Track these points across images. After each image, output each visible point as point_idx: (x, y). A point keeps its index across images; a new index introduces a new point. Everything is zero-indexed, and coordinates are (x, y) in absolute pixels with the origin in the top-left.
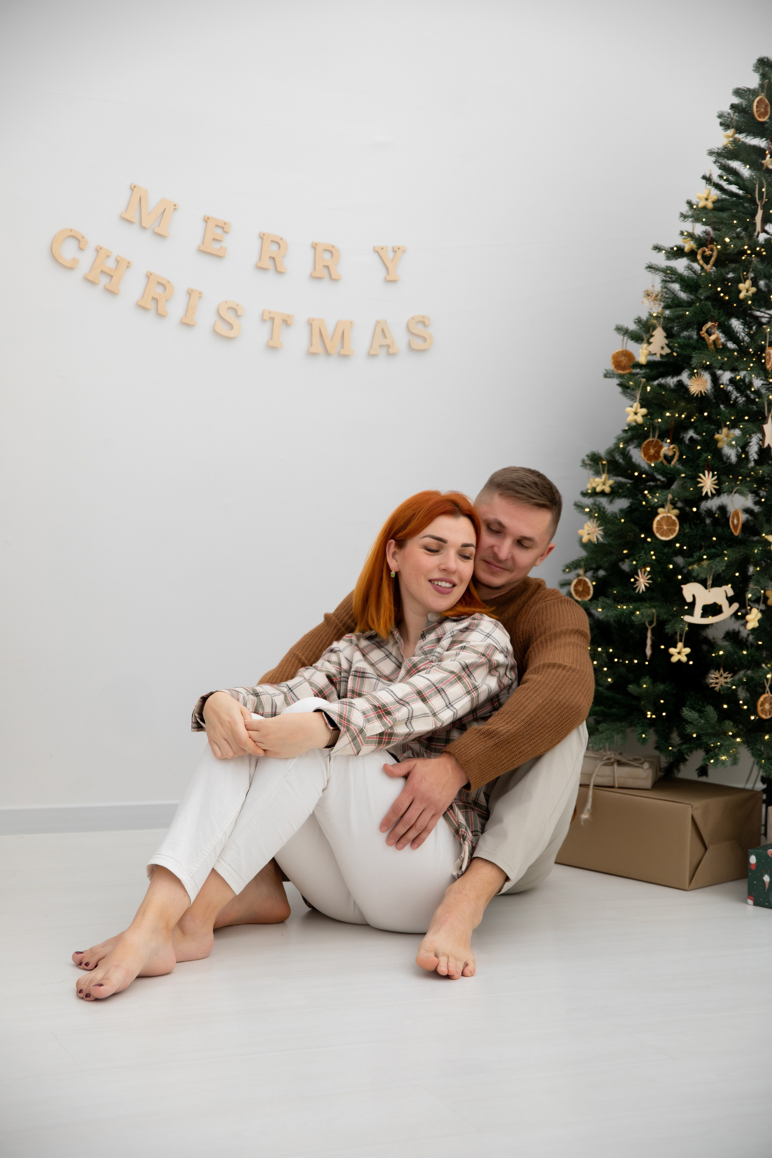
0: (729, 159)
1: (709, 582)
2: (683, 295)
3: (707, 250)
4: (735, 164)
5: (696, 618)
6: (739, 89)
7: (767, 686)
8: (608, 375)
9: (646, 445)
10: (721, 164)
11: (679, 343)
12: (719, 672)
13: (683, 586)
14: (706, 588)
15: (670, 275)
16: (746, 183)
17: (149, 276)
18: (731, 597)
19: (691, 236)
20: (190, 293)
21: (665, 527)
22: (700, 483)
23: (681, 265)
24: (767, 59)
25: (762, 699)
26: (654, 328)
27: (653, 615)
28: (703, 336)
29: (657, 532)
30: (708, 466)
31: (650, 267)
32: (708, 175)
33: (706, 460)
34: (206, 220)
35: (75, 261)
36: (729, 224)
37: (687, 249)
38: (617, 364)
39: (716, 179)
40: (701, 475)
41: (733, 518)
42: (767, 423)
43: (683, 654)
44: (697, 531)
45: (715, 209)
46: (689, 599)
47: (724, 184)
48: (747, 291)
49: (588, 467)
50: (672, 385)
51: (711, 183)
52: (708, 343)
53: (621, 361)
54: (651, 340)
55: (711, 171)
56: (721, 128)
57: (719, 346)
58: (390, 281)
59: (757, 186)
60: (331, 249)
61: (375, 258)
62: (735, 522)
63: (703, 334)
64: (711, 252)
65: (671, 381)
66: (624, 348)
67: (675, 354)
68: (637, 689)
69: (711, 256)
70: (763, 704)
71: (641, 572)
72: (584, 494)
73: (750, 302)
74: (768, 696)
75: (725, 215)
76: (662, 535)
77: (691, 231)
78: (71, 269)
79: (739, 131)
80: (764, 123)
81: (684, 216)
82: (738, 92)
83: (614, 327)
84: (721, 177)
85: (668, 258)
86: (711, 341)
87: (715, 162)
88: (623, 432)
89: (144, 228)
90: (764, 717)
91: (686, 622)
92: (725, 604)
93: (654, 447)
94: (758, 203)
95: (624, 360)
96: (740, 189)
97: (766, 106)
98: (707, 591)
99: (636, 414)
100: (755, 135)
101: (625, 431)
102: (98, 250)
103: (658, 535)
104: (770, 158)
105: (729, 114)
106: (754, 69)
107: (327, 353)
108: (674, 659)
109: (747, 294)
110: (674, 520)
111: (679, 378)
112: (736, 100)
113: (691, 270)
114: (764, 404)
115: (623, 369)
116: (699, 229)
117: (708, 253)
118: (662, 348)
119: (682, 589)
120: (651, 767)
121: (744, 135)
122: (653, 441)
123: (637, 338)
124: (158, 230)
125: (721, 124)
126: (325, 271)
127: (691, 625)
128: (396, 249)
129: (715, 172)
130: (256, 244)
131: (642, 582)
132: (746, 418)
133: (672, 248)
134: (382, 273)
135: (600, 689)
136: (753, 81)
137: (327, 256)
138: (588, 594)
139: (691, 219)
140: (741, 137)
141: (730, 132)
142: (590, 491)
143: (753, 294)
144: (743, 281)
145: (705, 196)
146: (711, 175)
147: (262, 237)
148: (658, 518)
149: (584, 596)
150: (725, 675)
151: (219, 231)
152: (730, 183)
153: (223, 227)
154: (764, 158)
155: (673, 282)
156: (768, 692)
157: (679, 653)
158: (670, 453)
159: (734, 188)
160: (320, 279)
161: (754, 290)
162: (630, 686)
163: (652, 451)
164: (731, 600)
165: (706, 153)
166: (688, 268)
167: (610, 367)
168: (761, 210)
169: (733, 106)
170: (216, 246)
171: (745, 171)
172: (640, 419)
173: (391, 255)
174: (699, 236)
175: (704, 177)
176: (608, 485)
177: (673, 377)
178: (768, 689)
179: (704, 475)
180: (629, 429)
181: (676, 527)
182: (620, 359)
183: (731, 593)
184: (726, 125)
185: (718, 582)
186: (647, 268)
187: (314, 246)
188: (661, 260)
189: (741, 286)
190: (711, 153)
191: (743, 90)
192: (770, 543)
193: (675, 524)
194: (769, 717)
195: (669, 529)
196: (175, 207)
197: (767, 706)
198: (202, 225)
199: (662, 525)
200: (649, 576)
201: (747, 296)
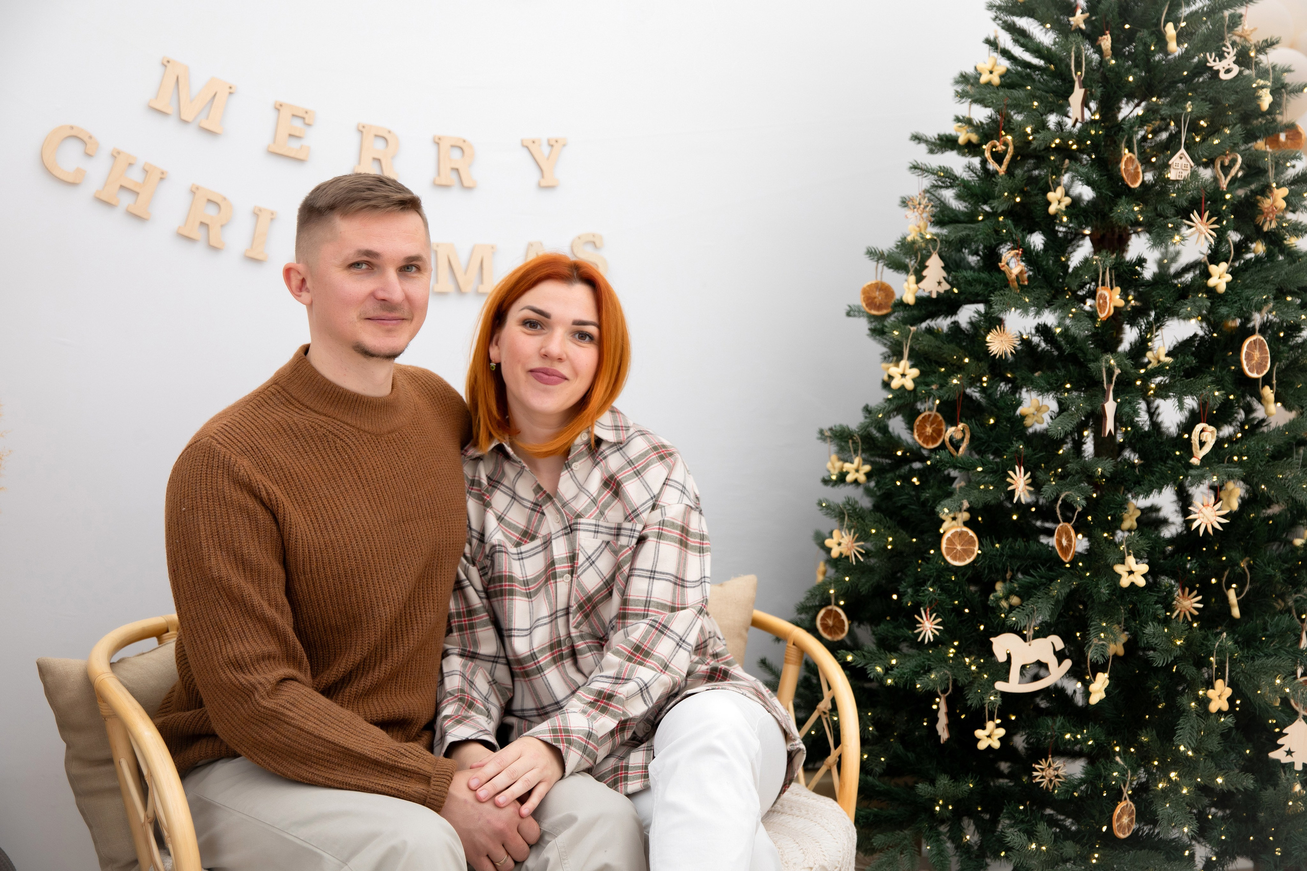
0: (1014, 14)
1: (1030, 633)
2: (959, 206)
3: (998, 144)
4: (1024, 23)
5: (1014, 685)
7: (1125, 790)
8: (852, 313)
9: (920, 421)
10: (1005, 22)
12: (1046, 761)
13: (992, 639)
14: (1025, 641)
15: (944, 178)
16: (1044, 49)
17: (194, 191)
18: (1060, 651)
19: (968, 122)
20: (257, 214)
21: (959, 547)
22: (1011, 484)
23: (954, 162)
25: (1118, 811)
26: (929, 256)
27: (948, 679)
28: (1003, 269)
29: (948, 554)
30: (1019, 459)
31: (915, 167)
32: (992, 38)
33: (1018, 451)
34: (278, 107)
35: (80, 172)
36: (1028, 107)
37: (961, 140)
38: (869, 300)
39: (1004, 44)
40: (1009, 472)
41: (1060, 537)
42: (1107, 400)
45: (1002, 85)
46: (1001, 658)
48: (1059, 202)
49: (828, 440)
51: (996, 49)
53: (875, 298)
54: (924, 273)
55: (992, 32)
57: (1023, 282)
58: (546, 187)
59: (1073, 54)
60: (461, 144)
61: (525, 152)
62: (1064, 542)
63: (1003, 266)
64: (1004, 148)
66: (879, 279)
67: (956, 291)
68: (930, 788)
69: (1006, 152)
70: (1120, 817)
71: (925, 612)
72: (826, 481)
73: (1065, 219)
74: (1127, 805)
75: (1018, 93)
76: (955, 559)
77: (969, 116)
78: (73, 185)
81: (956, 94)
83: (865, 250)
85: (931, 151)
86: (1013, 277)
87: (995, 19)
88: (886, 402)
89: (185, 122)
90: (1121, 836)
91: (998, 691)
92: (1052, 661)
93: (932, 424)
94: (1076, 78)
95: (878, 296)
96: (1037, 57)
98: (1027, 644)
99: (903, 375)
101: (888, 399)
102: (115, 155)
103: (948, 559)
104: (1082, 13)
107: (459, 291)
108: (982, 746)
109: (1059, 207)
110: (972, 537)
111: (954, 318)
115: (879, 308)
117: (1000, 148)
118: (939, 283)
119: (991, 643)
122: (930, 416)
123: (897, 265)
124: (205, 125)
126: (454, 176)
127: (1004, 695)
128: (553, 143)
130: (354, 139)
131: (929, 627)
132: (1068, 386)
133: (937, 138)
134: (535, 175)
135: (870, 778)
137: (456, 154)
138: (843, 631)
139: (969, 100)
142: (834, 477)
143: (1067, 207)
144: (1052, 189)
145: (989, 67)
146: (996, 38)
147: (361, 130)
148: (946, 535)
149: (836, 633)
150: (1055, 765)
151: (298, 123)
153: (304, 117)
154: (1074, 15)
155: (946, 187)
156: (1125, 799)
157: (989, 736)
158: (959, 436)
159: (1028, 57)
160: (445, 186)
161: (1067, 200)
163: (929, 430)
164: (1060, 656)
165: (982, 6)
166: (969, 168)
168: (1080, 88)
170: (294, 144)
171: (1042, 34)
172: (909, 384)
173: (546, 150)
174: (980, 123)
175: (986, 41)
176: (862, 472)
177: (945, 318)
178: (1125, 795)
179: (1013, 471)
180: (893, 397)
181: (974, 546)
182: (873, 295)
183: (1060, 645)
185: (1041, 633)
186: (911, 168)
187: (437, 142)
188: (920, 153)
189: (1051, 196)
190: (991, 7)
192: (1120, 576)
193: (973, 543)
194: (1127, 835)
195: (964, 550)
196: (231, 91)
197: (1125, 820)
198: (272, 115)
199: (954, 544)
200: (939, 620)
201: (1060, 210)
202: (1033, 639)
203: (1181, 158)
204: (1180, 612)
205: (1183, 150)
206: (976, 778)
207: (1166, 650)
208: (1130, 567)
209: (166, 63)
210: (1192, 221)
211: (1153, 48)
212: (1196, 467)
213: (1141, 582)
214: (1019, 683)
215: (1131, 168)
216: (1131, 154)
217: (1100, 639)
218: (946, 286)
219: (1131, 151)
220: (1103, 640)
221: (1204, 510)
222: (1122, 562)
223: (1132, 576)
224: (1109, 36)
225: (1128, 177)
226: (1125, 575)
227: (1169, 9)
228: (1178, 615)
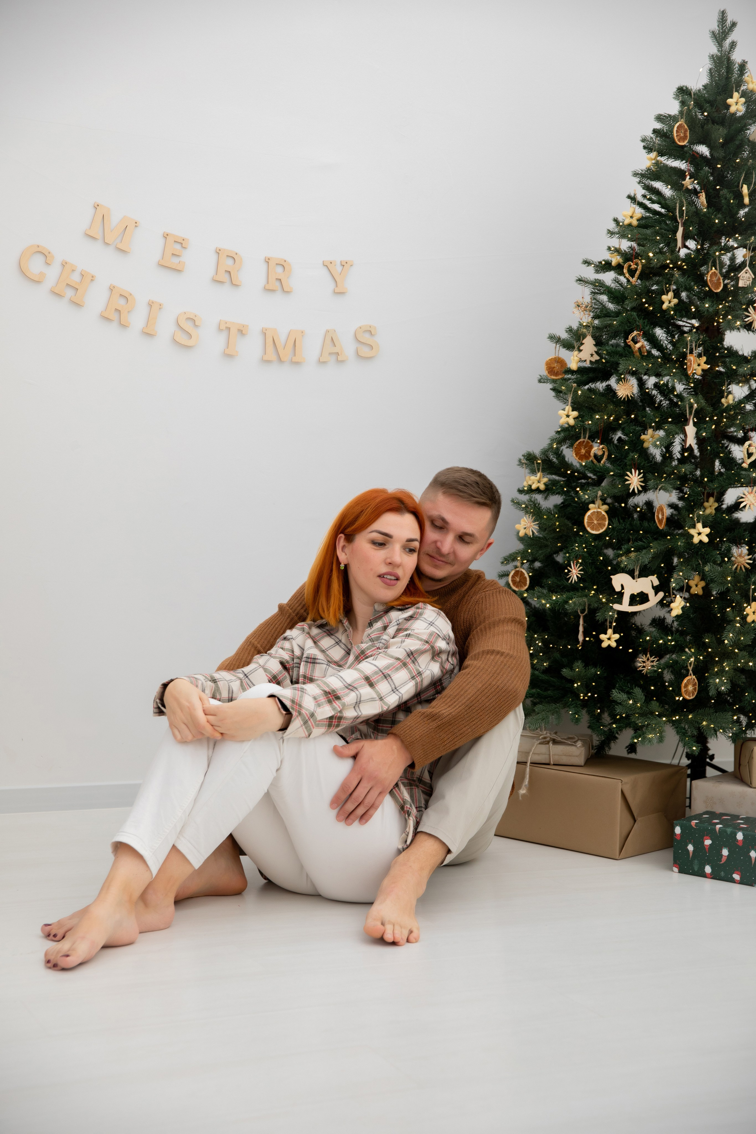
0: (652, 180)
1: (637, 573)
2: (611, 306)
3: (632, 264)
4: (658, 185)
5: (625, 607)
6: (661, 115)
7: (690, 668)
8: (542, 380)
9: (577, 445)
10: (645, 184)
11: (607, 351)
12: (646, 657)
13: (612, 577)
14: (634, 578)
15: (599, 287)
16: (667, 202)
17: (112, 289)
18: (657, 586)
19: (618, 251)
20: (151, 304)
21: (595, 522)
22: (627, 480)
23: (608, 278)
24: (686, 87)
25: (685, 681)
26: (584, 336)
27: (585, 604)
28: (629, 344)
29: (588, 526)
30: (635, 465)
31: (580, 280)
32: (633, 195)
33: (633, 459)
34: (166, 236)
35: (42, 274)
36: (652, 240)
37: (614, 263)
38: (551, 370)
39: (640, 198)
40: (628, 473)
41: (658, 514)
42: (688, 425)
43: (613, 640)
44: (625, 525)
45: (639, 226)
46: (618, 589)
47: (647, 203)
48: (670, 302)
49: (524, 466)
50: (601, 389)
51: (635, 201)
52: (634, 351)
53: (554, 368)
54: (581, 348)
55: (635, 191)
56: (645, 151)
57: (644, 353)
58: (339, 293)
59: (678, 205)
60: (283, 263)
61: (325, 270)
62: (660, 516)
63: (629, 342)
64: (636, 266)
65: (601, 386)
66: (557, 355)
67: (604, 361)
68: (571, 672)
69: (636, 269)
70: (686, 686)
71: (574, 564)
72: (521, 491)
73: (672, 313)
74: (692, 678)
75: (648, 232)
76: (593, 529)
77: (617, 246)
78: (38, 282)
79: (661, 154)
80: (684, 146)
81: (611, 233)
82: (660, 118)
83: (548, 336)
84: (644, 196)
85: (597, 272)
86: (636, 349)
87: (639, 183)
88: (556, 433)
89: (107, 244)
90: (687, 697)
91: (615, 610)
92: (651, 593)
93: (585, 447)
94: (679, 221)
95: (556, 366)
96: (662, 207)
97: (686, 131)
98: (635, 580)
99: (568, 416)
100: (676, 157)
101: (558, 432)
102: (64, 264)
103: (589, 529)
104: (690, 179)
105: (651, 138)
106: (674, 96)
107: (280, 360)
108: (604, 645)
109: (669, 305)
110: (604, 515)
111: (607, 383)
112: (658, 126)
113: (618, 282)
114: (685, 407)
115: (556, 374)
116: (625, 245)
117: (633, 266)
118: (592, 355)
119: (611, 579)
120: (583, 745)
121: (666, 157)
122: (584, 441)
123: (568, 346)
124: (120, 246)
125: (645, 147)
126: (278, 284)
127: (620, 613)
128: (344, 264)
129: (639, 192)
130: (213, 258)
131: (575, 573)
132: (670, 420)
133: (600, 263)
134: (331, 285)
135: (536, 672)
136: (673, 108)
137: (280, 269)
138: (525, 584)
139: (617, 236)
140: (662, 159)
141: (653, 155)
142: (526, 488)
143: (675, 305)
144: (666, 293)
145: (630, 214)
146: (635, 195)
147: (218, 252)
148: (589, 513)
149: (521, 586)
150: (651, 659)
151: (178, 247)
152: (653, 202)
153: (182, 243)
154: (685, 180)
155: (601, 294)
156: (691, 675)
157: (609, 639)
158: (600, 453)
159: (656, 207)
160: (273, 291)
161: (676, 301)
162: (564, 670)
163: (583, 451)
164: (657, 590)
165: (631, 174)
166: (615, 280)
167: (544, 373)
168: (682, 227)
169: (655, 131)
170: (175, 260)
171: (667, 191)
172: (572, 422)
173: (339, 268)
174: (625, 251)
175: (629, 197)
176: (542, 482)
177: (602, 382)
178: (691, 672)
179: (631, 473)
180: (562, 431)
181: (606, 521)
182: (553, 366)
183: (656, 583)
184: (649, 149)
185: (644, 573)
186: (577, 280)
187: (267, 261)
188: (590, 273)
189: (664, 297)
190: (635, 174)
191: (665, 116)
192: (693, 536)
193: (604, 519)
194: (692, 698)
195: (599, 524)
196: (136, 225)
197: (690, 688)
198: (162, 241)
199: (592, 520)
200: (581, 567)
201: (669, 307)
202: (638, 578)
203: (746, 273)
204: (738, 565)
205: (747, 268)
206: (602, 668)
207: (721, 583)
208: (699, 530)
209: (96, 206)
210: (749, 313)
211: (732, 201)
212: (745, 469)
213: (706, 540)
214: (629, 605)
215: (715, 279)
216: (715, 271)
217: (680, 575)
218: (596, 357)
219: (716, 269)
220: (681, 576)
221: (749, 496)
222: (694, 527)
223: (700, 536)
224: (704, 193)
225: (712, 285)
226: (696, 535)
227: (745, 176)
228: (736, 568)
